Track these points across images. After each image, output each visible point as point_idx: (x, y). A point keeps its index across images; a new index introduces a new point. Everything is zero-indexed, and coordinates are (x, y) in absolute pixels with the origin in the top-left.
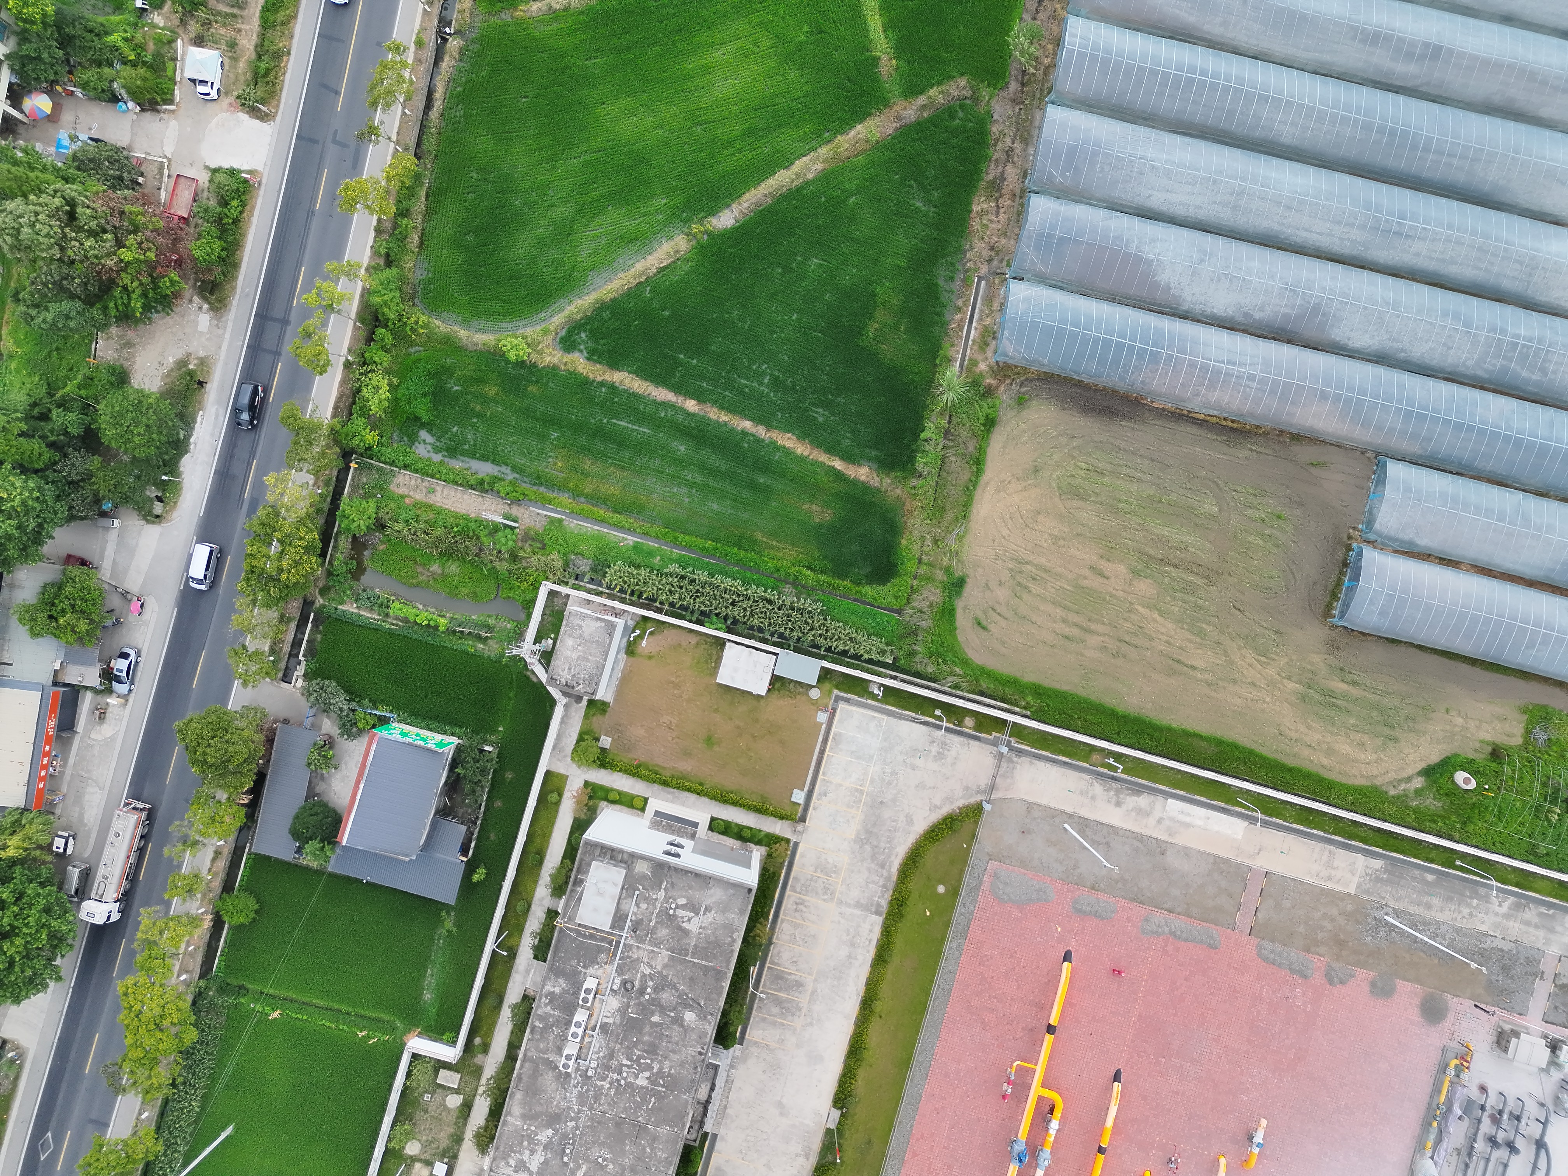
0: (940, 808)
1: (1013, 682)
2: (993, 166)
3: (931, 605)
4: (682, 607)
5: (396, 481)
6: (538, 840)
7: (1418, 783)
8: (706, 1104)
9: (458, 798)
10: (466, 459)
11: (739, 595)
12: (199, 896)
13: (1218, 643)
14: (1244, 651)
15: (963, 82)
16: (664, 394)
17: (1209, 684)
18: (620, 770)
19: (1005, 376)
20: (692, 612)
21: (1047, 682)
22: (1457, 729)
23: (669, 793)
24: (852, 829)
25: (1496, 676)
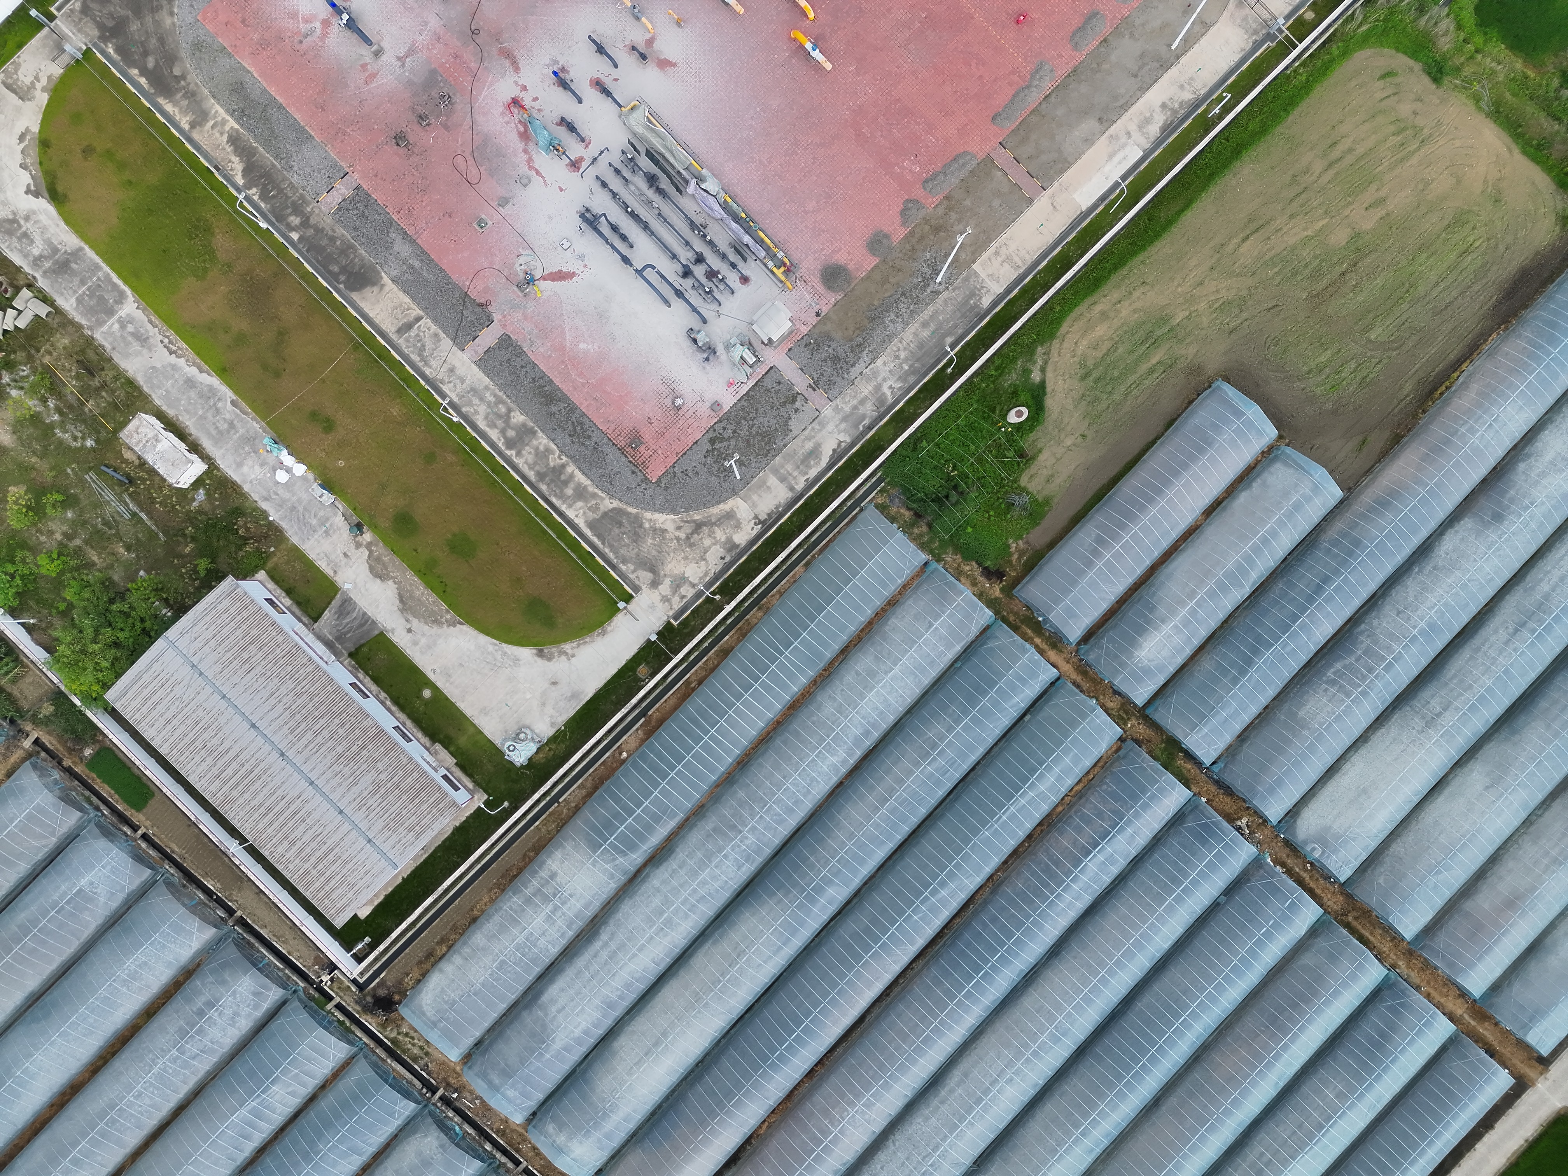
3: (1437, 36)
7: (1036, 376)
13: (1254, 273)
14: (1233, 292)
17: (1222, 245)
22: (1062, 436)
25: (1090, 493)
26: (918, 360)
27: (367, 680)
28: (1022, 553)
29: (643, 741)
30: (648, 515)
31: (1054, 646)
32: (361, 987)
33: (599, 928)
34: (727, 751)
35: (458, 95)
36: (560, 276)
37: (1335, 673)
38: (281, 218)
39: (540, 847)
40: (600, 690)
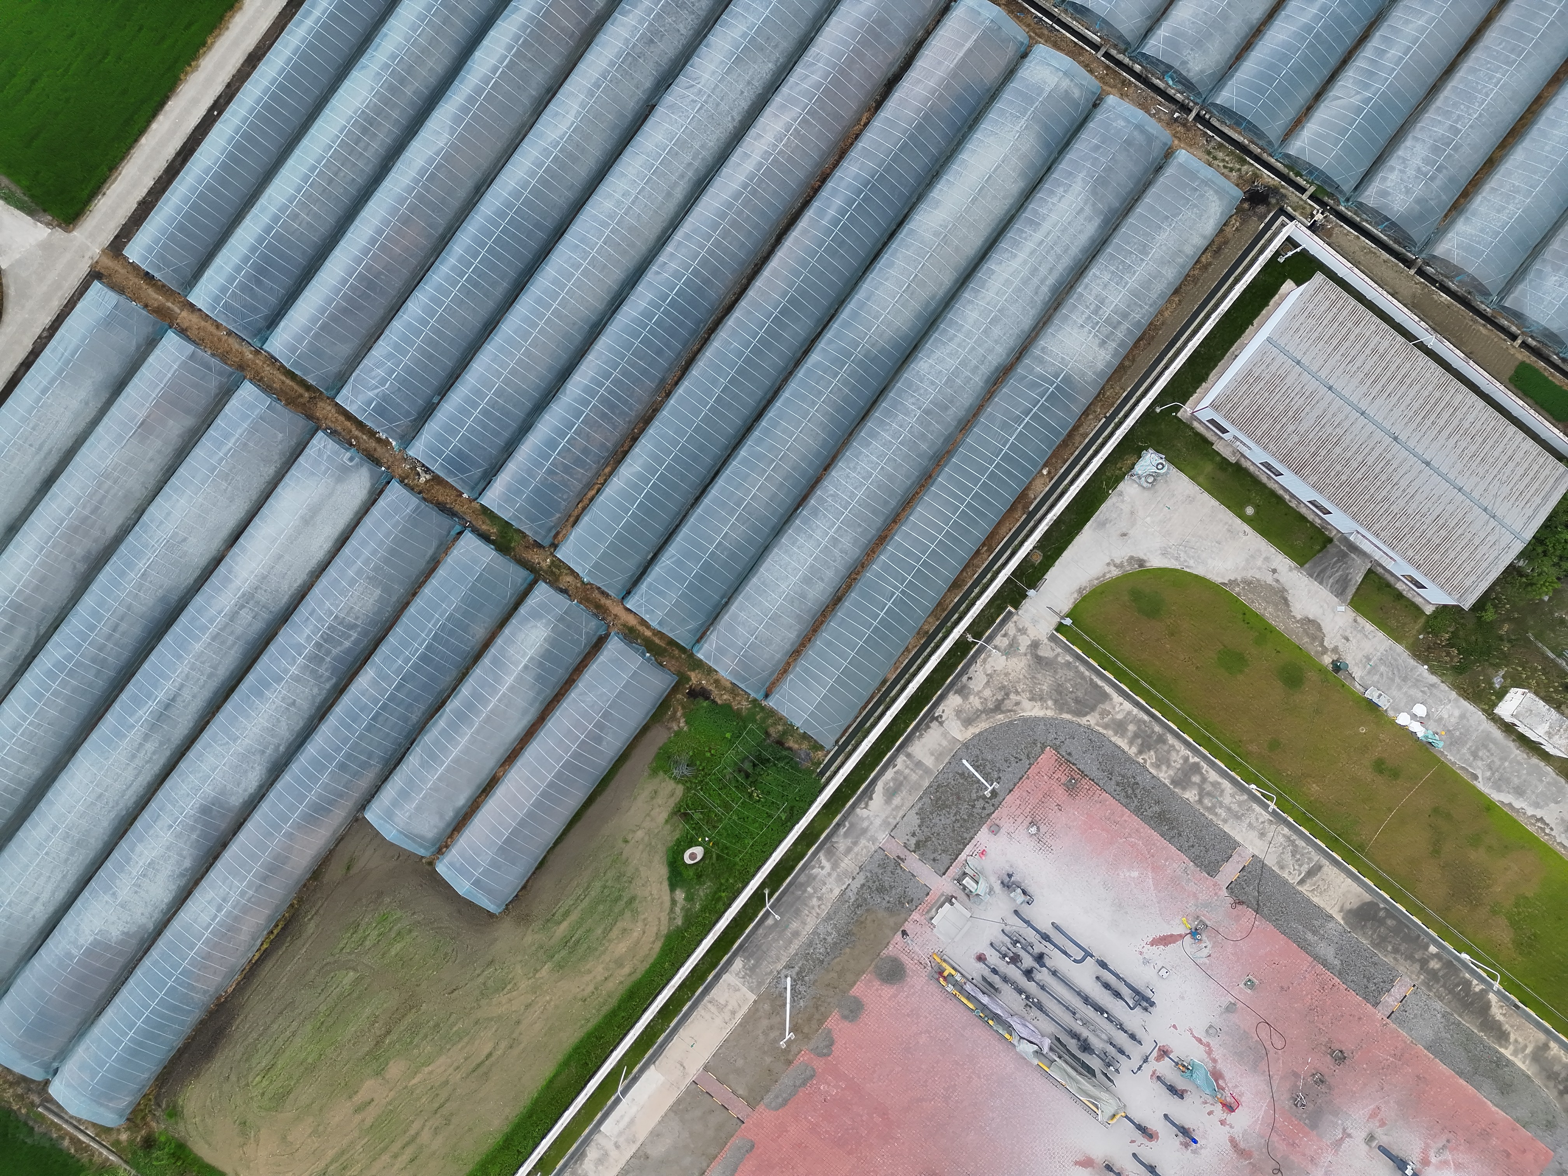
7: (680, 895)
19: (144, 1118)
22: (646, 839)
25: (613, 785)
26: (799, 898)
27: (1311, 517)
28: (673, 718)
29: (1028, 488)
30: (1050, 713)
31: (631, 630)
32: (1282, 211)
33: (1050, 299)
34: (943, 488)
35: (1287, 1107)
36: (1165, 940)
37: (350, 636)
38: (1448, 965)
39: (1119, 371)
40: (1077, 534)
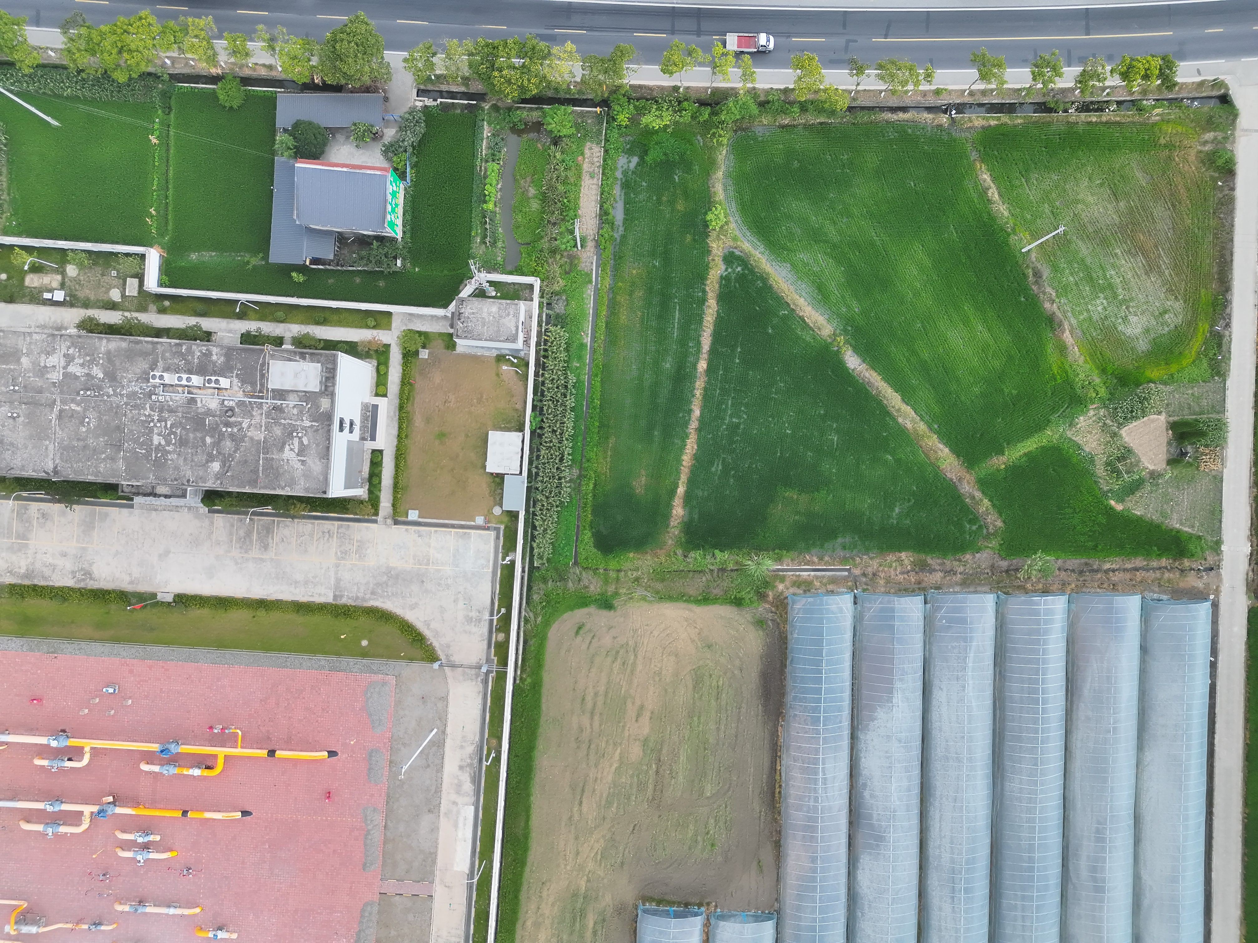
0: (428, 628)
1: (539, 665)
2: (939, 561)
3: (587, 587)
4: (543, 391)
5: (594, 145)
6: (335, 317)
8: (153, 494)
9: (355, 247)
10: (623, 197)
11: (561, 434)
12: (232, 60)
13: (604, 818)
14: (602, 841)
15: (999, 523)
16: (706, 342)
17: (570, 818)
18: (404, 370)
19: (777, 607)
20: (541, 401)
21: (544, 691)
23: (395, 412)
24: (397, 563)
